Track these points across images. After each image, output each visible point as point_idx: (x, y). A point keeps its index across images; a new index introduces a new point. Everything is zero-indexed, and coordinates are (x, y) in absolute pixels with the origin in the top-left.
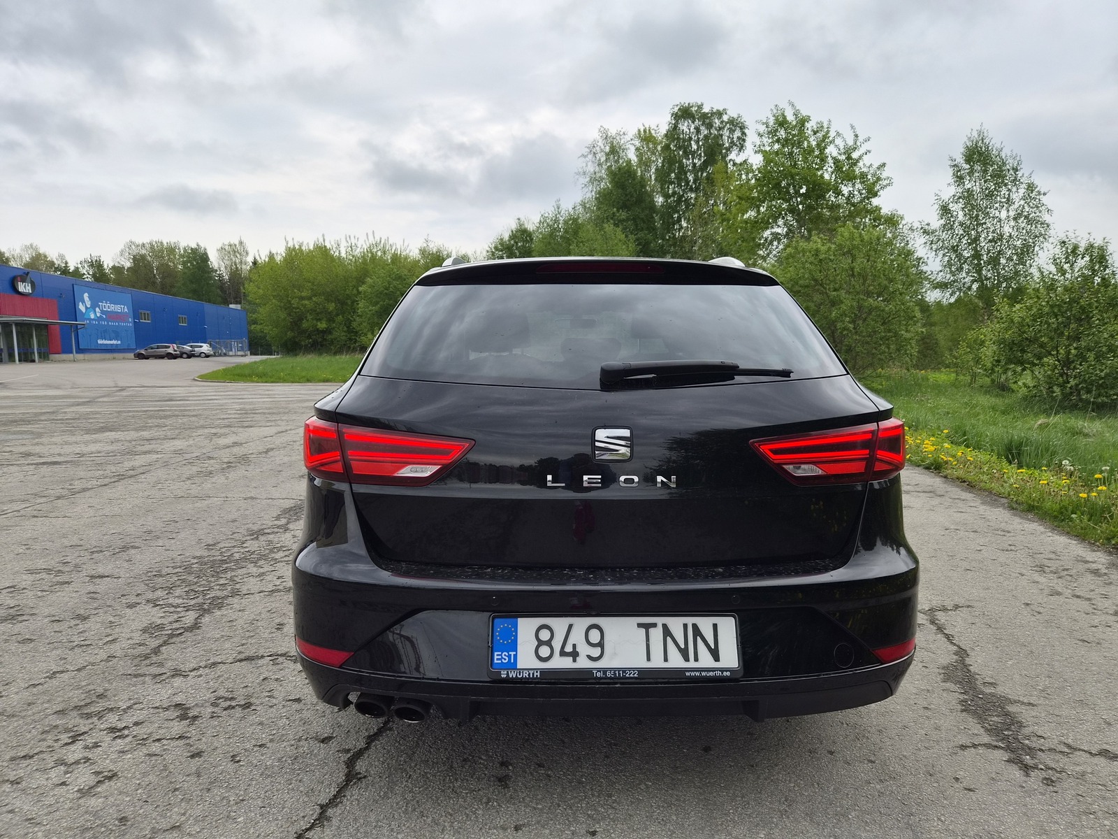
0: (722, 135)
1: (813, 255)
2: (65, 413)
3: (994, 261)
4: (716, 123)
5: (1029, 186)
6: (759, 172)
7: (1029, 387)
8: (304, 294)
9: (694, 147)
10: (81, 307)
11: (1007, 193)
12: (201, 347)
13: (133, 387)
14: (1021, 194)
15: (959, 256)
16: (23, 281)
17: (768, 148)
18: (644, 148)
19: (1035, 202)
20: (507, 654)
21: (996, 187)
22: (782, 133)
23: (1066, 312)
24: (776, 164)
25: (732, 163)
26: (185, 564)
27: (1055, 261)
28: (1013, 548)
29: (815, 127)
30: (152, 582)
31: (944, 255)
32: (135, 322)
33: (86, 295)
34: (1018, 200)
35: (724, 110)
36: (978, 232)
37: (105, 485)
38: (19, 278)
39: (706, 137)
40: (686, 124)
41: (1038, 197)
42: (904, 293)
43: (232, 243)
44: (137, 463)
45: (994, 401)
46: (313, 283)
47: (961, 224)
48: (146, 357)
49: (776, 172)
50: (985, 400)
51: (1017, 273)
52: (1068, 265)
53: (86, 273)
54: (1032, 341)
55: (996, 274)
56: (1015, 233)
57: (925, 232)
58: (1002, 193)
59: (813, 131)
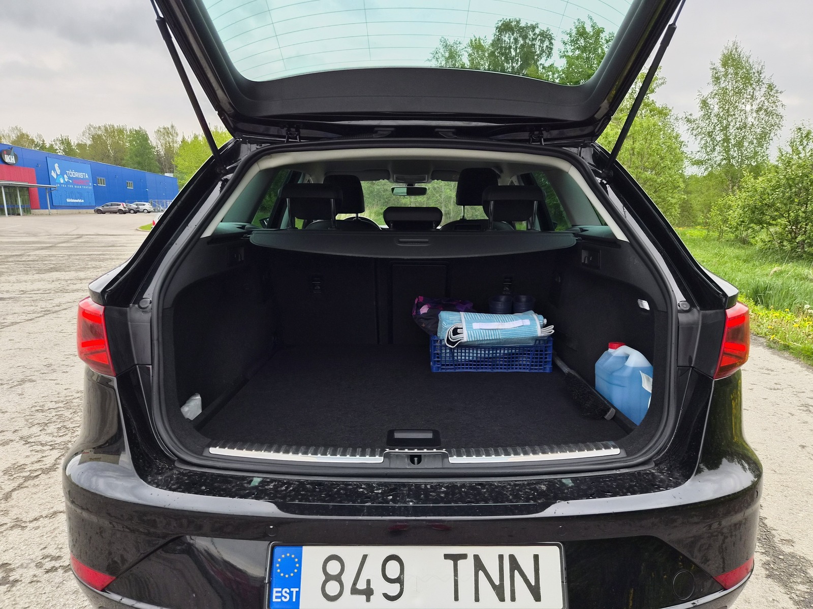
0: (534, 45)
1: (604, 138)
2: (29, 255)
3: (739, 145)
4: (530, 35)
5: (770, 86)
6: (564, 73)
7: (765, 242)
9: (513, 53)
10: (53, 174)
11: (752, 91)
12: (144, 205)
13: (89, 235)
14: (762, 92)
15: (713, 140)
16: (8, 154)
17: (570, 54)
18: (475, 54)
19: (773, 99)
20: (288, 591)
21: (744, 87)
22: (582, 42)
23: (798, 184)
24: (577, 66)
25: (541, 66)
26: (67, 398)
27: (792, 144)
28: (779, 386)
29: (608, 37)
30: (32, 417)
31: (701, 139)
32: (94, 185)
33: (56, 165)
34: (759, 97)
35: (537, 24)
36: (728, 122)
37: (31, 320)
38: (5, 152)
39: (523, 46)
40: (507, 35)
41: (776, 95)
42: (672, 168)
43: (165, 126)
44: (63, 300)
45: (737, 252)
47: (717, 115)
48: (104, 213)
49: (576, 72)
50: (731, 251)
51: (756, 153)
52: (802, 147)
53: (58, 149)
54: (769, 206)
55: (740, 154)
56: (756, 123)
57: (689, 121)
58: (748, 91)
59: (606, 40)
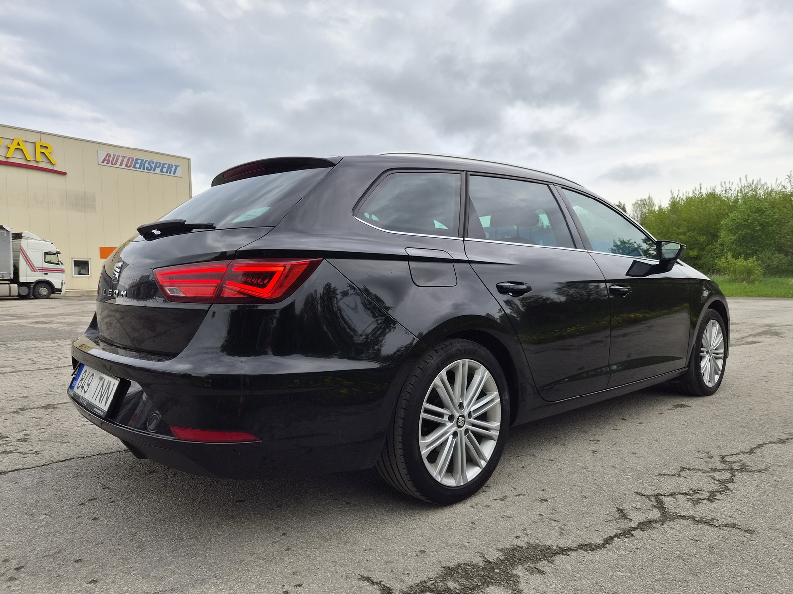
8: (681, 230)
43: (643, 199)
46: (689, 222)
